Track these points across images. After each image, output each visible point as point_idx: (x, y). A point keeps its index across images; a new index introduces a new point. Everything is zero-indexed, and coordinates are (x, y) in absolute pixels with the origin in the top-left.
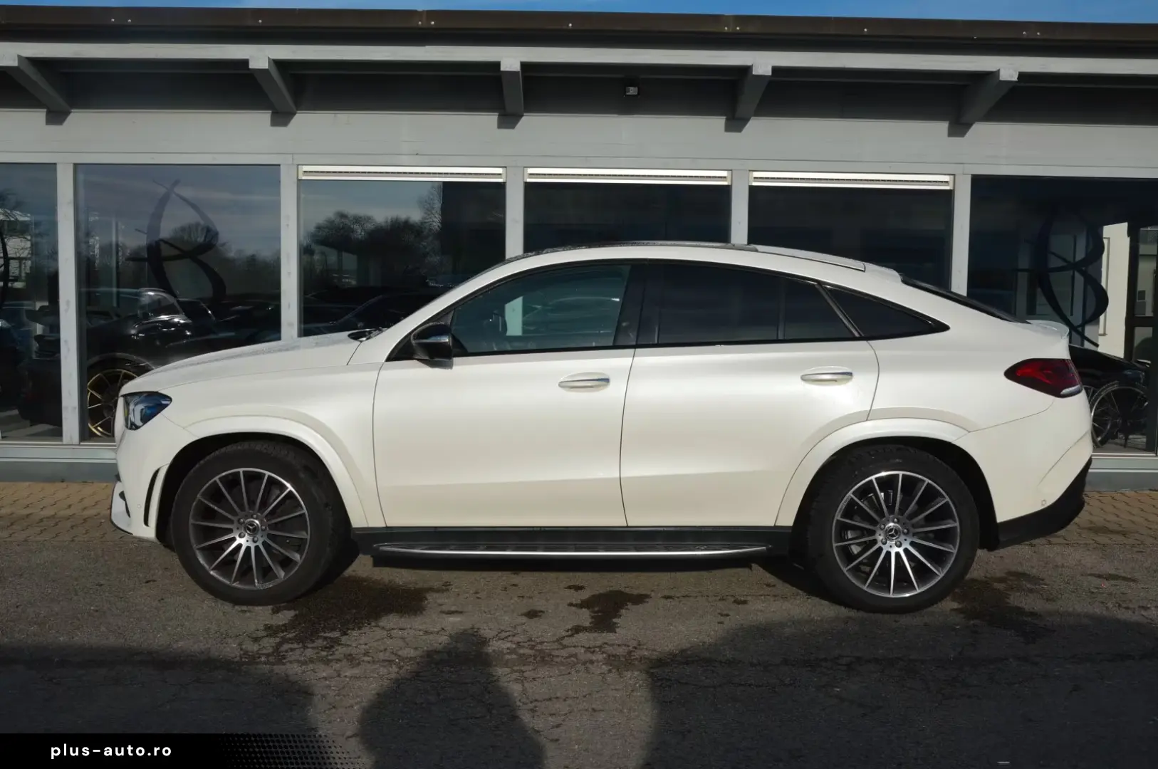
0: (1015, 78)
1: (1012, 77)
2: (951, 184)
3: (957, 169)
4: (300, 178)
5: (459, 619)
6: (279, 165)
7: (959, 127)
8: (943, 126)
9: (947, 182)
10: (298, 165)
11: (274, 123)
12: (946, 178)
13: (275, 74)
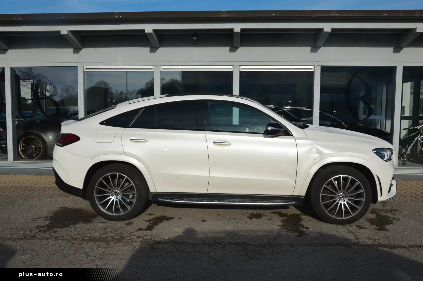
0: (330, 31)
1: (329, 30)
2: (313, 69)
3: (315, 64)
4: (84, 71)
5: (102, 225)
6: (77, 66)
7: (315, 48)
8: (309, 49)
9: (312, 68)
10: (83, 66)
11: (75, 52)
12: (312, 67)
13: (71, 35)
